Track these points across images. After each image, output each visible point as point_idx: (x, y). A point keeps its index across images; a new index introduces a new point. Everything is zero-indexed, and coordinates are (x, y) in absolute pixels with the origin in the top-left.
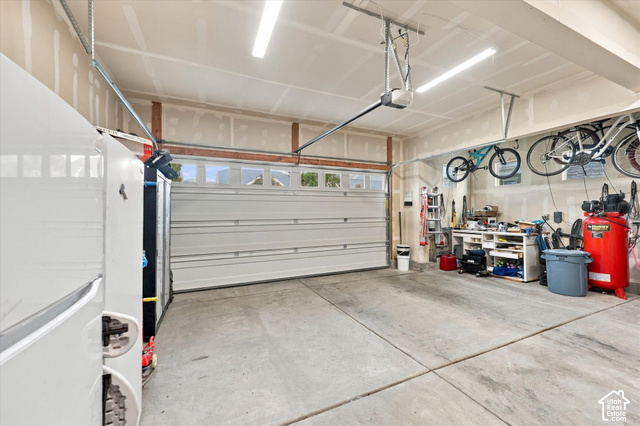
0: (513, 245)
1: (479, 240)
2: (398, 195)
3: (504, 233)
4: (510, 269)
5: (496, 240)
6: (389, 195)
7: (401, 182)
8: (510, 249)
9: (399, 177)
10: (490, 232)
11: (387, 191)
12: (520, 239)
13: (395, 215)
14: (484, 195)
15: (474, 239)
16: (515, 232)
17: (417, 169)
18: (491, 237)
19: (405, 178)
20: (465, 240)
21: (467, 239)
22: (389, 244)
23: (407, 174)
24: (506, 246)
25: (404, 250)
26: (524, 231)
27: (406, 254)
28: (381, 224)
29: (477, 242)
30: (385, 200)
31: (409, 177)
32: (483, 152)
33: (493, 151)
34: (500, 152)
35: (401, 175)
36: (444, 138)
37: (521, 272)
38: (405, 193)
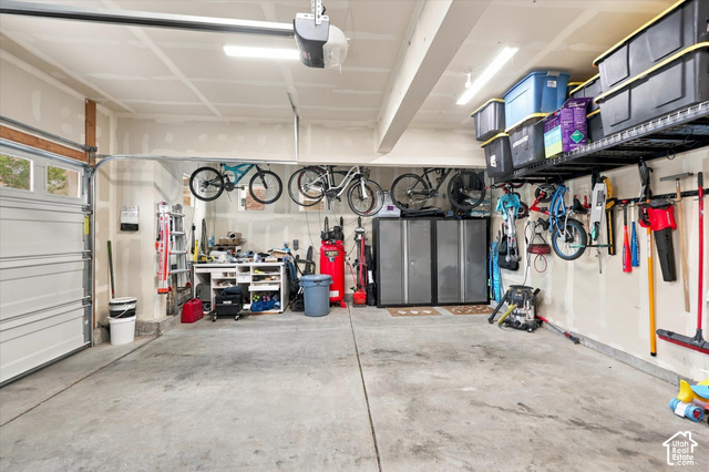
0: (268, 276)
1: (232, 274)
2: (106, 212)
3: (261, 264)
4: (267, 301)
5: (252, 273)
6: (89, 210)
7: (112, 189)
8: (268, 280)
9: (108, 178)
10: (245, 264)
11: (85, 202)
12: (276, 269)
13: (100, 247)
14: (226, 220)
15: (226, 274)
16: (271, 261)
17: (150, 171)
18: (246, 269)
19: (120, 183)
20: (213, 277)
21: (217, 274)
22: (88, 302)
23: (127, 176)
24: (262, 278)
25: (126, 308)
26: (280, 260)
27: (131, 313)
28: (74, 266)
29: (229, 277)
30: (81, 218)
31: (131, 183)
32: (243, 169)
33: (254, 171)
34: (261, 173)
35: (113, 176)
36: (202, 137)
37: (277, 304)
38: (122, 208)
